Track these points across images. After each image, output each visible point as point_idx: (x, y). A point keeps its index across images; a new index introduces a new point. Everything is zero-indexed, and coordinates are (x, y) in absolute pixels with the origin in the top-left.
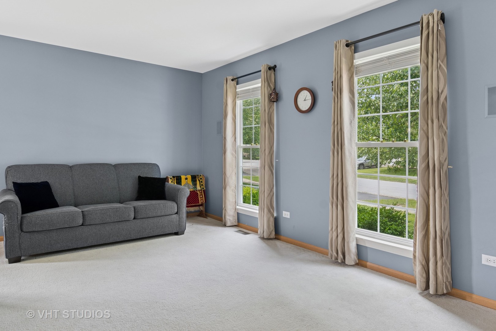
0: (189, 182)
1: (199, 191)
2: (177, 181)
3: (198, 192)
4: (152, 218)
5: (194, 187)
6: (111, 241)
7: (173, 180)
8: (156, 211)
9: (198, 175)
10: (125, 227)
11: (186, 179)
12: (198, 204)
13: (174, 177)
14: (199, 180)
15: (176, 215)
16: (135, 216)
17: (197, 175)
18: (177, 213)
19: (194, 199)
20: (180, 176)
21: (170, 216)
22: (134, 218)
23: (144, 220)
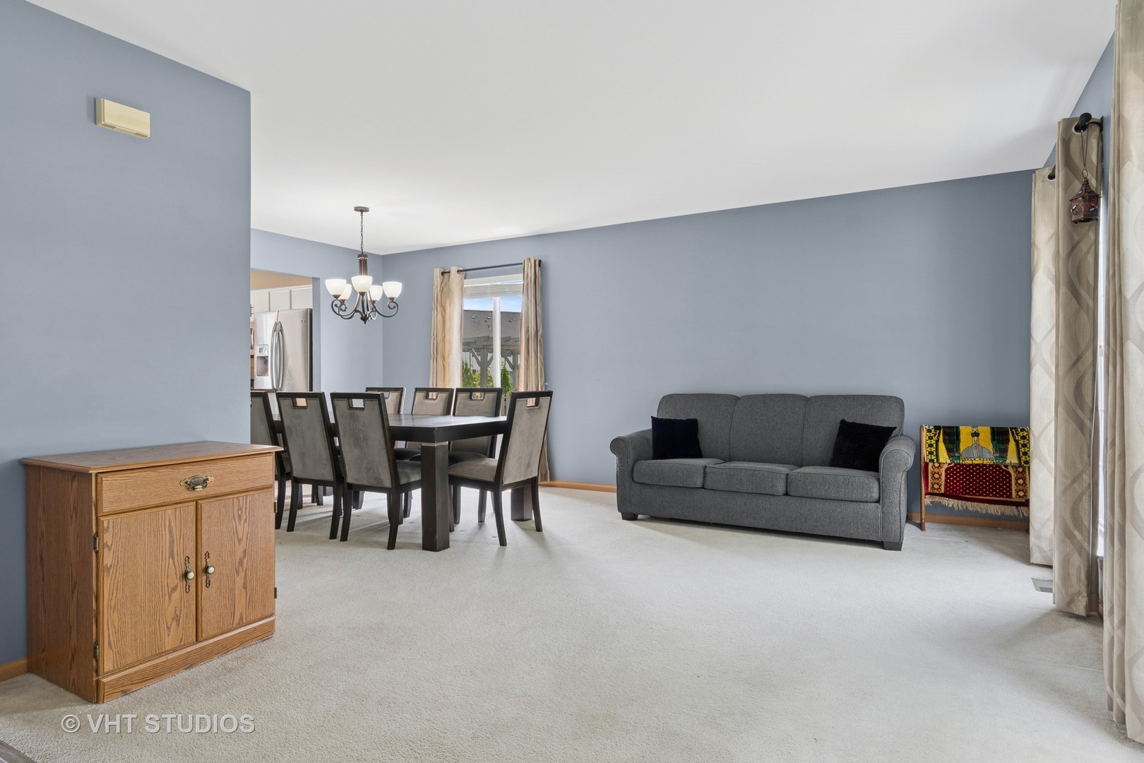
0: (982, 443)
1: (1013, 467)
2: (946, 438)
3: (1011, 470)
4: (820, 501)
5: (998, 455)
6: (746, 523)
7: (935, 434)
8: (827, 487)
9: (1016, 428)
10: (768, 506)
11: (976, 434)
12: (1008, 499)
13: (937, 428)
14: (1017, 442)
15: (877, 504)
16: (787, 491)
17: (1012, 429)
18: (878, 501)
19: (998, 484)
20: (957, 428)
21: (861, 504)
22: (787, 494)
23: (804, 500)
